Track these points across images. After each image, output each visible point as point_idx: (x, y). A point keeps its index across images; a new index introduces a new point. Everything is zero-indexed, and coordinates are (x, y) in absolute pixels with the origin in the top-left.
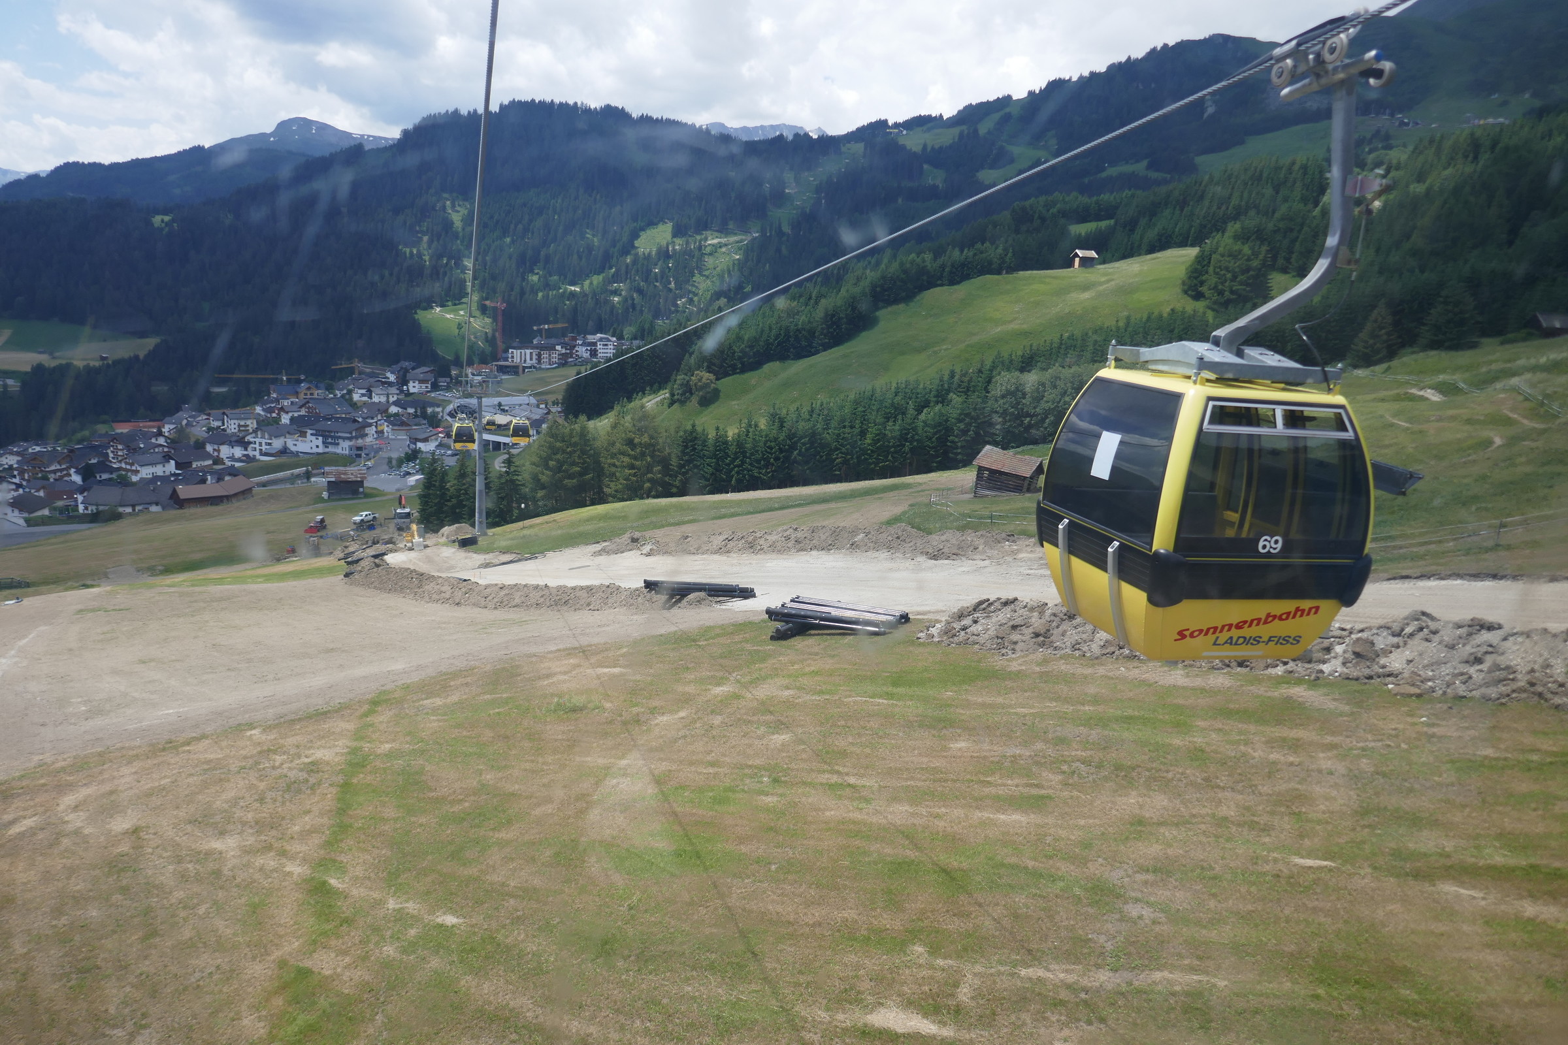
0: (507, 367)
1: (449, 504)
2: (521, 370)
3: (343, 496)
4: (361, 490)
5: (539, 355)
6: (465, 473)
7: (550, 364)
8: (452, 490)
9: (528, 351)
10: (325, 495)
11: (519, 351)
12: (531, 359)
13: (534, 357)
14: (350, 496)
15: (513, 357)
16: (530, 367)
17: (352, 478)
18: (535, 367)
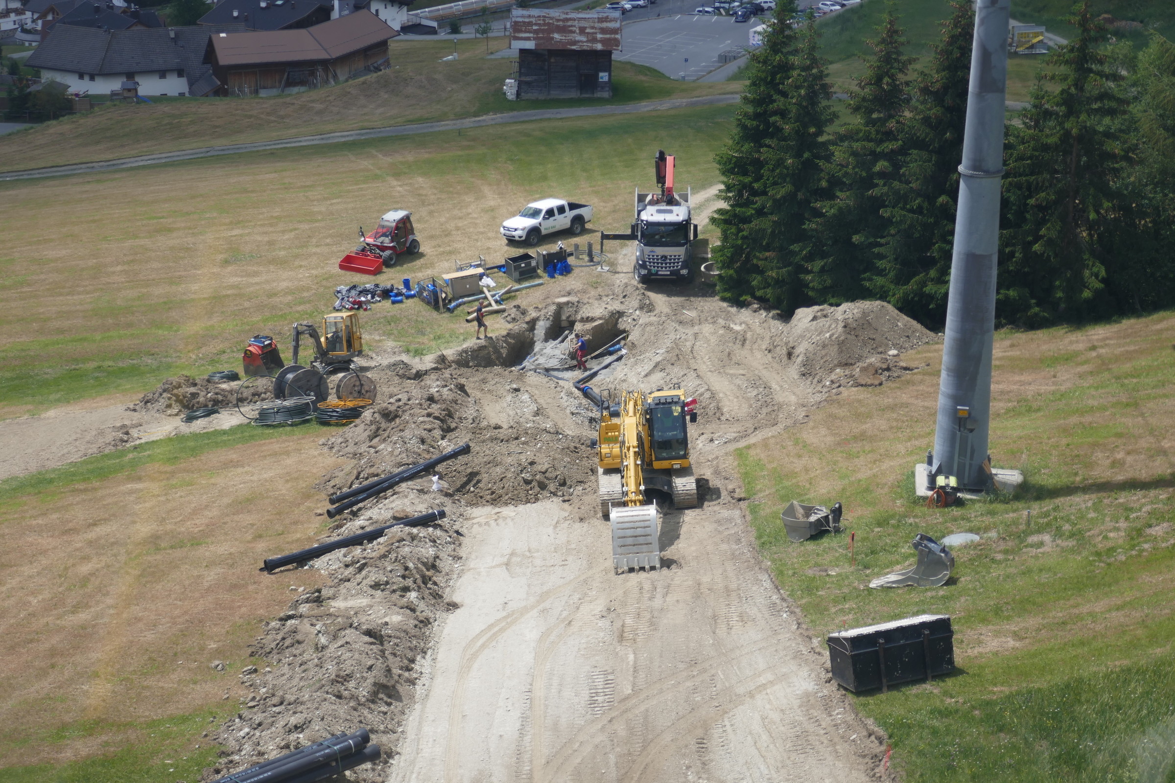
1: (828, 208)
3: (555, 94)
4: (604, 76)
6: (895, 89)
8: (839, 154)
10: (510, 87)
14: (574, 94)
17: (581, 42)
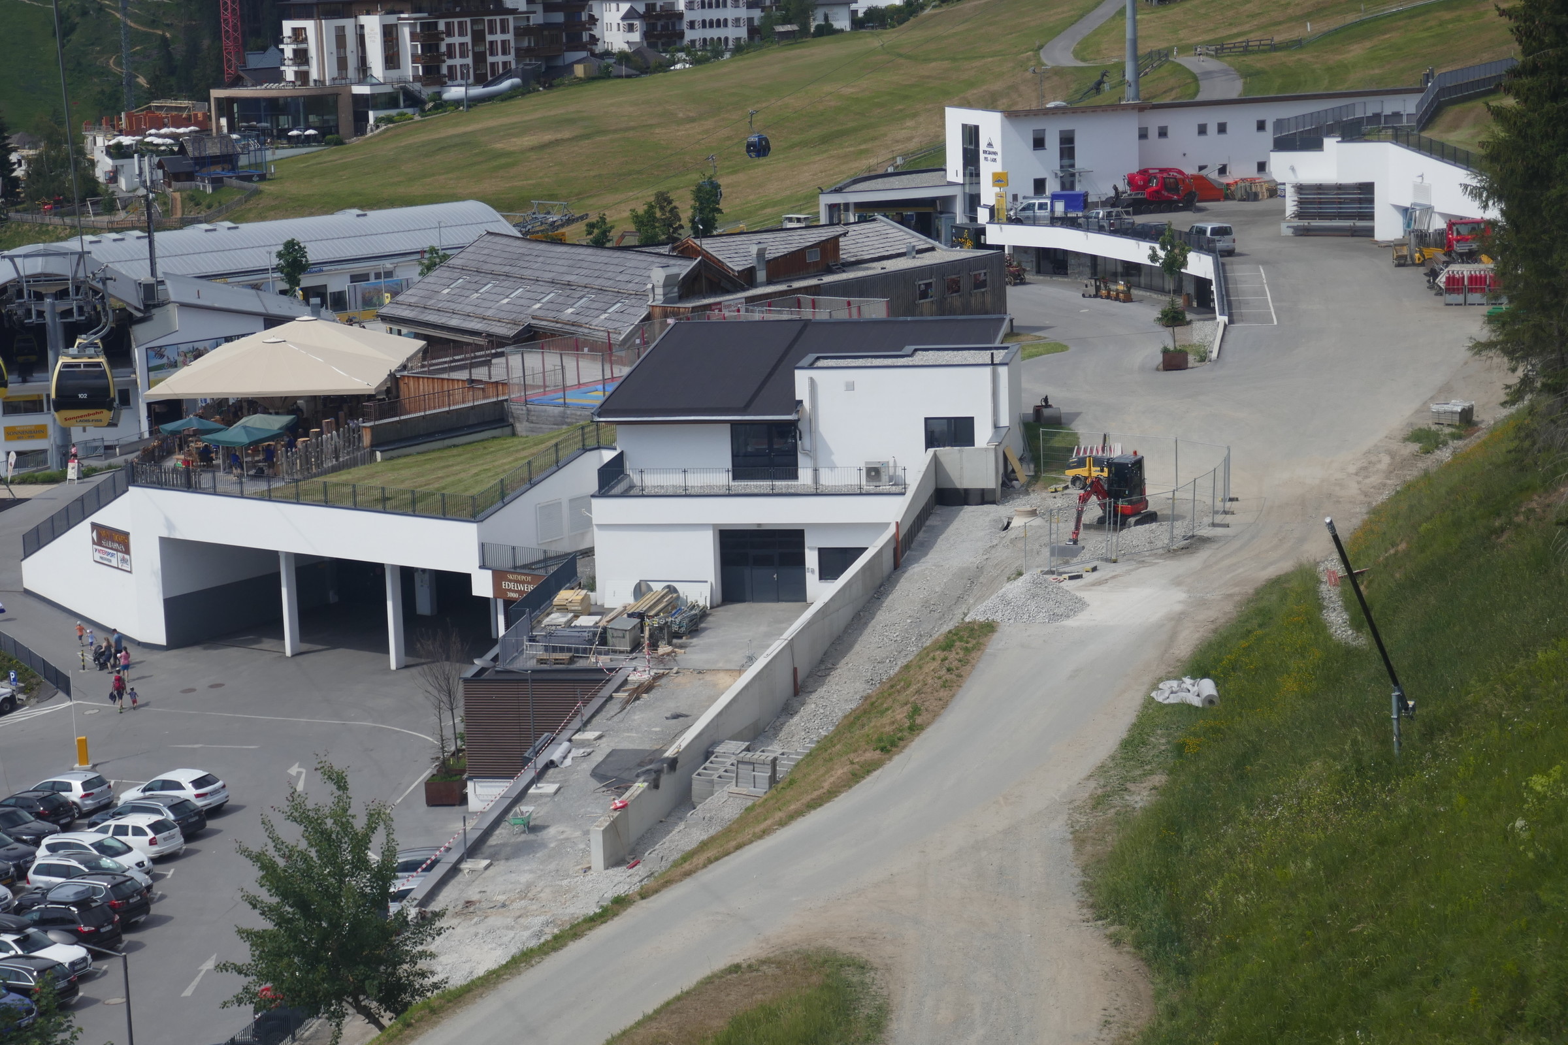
0: (274, 106)
2: (345, 117)
5: (429, 39)
7: (481, 80)
9: (372, 24)
11: (329, 26)
12: (391, 60)
13: (407, 44)
15: (301, 56)
16: (390, 101)
18: (413, 100)
